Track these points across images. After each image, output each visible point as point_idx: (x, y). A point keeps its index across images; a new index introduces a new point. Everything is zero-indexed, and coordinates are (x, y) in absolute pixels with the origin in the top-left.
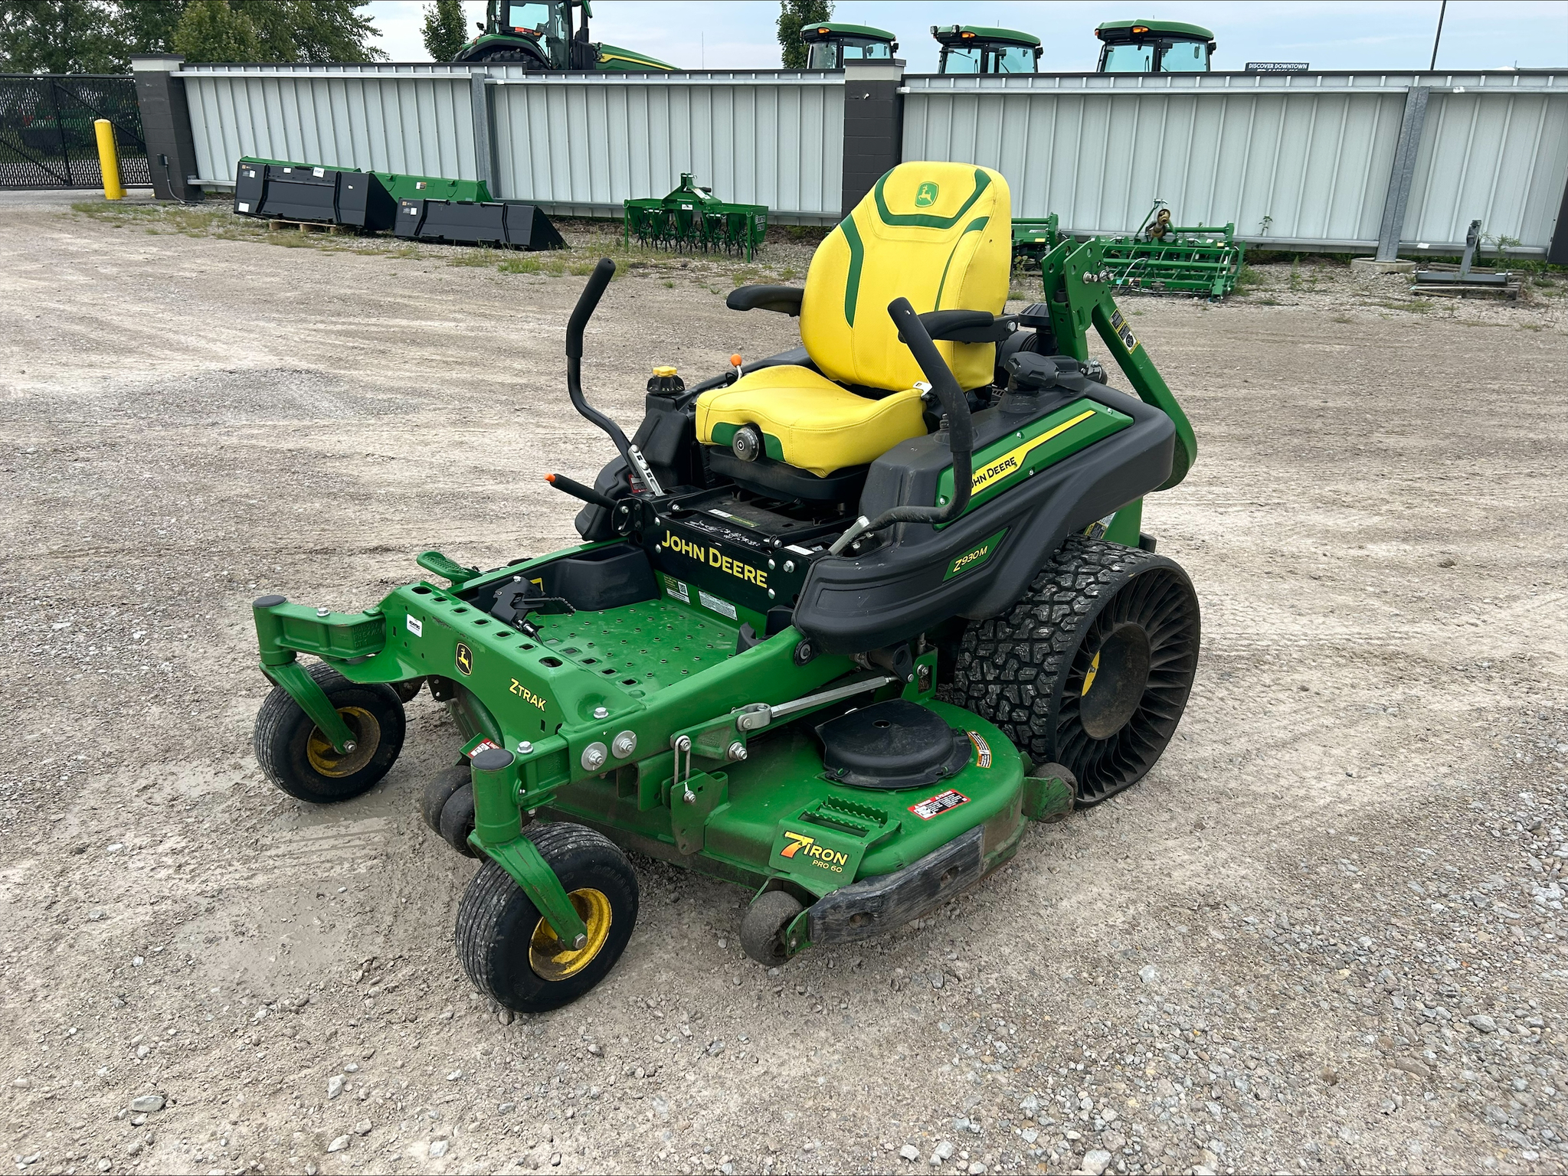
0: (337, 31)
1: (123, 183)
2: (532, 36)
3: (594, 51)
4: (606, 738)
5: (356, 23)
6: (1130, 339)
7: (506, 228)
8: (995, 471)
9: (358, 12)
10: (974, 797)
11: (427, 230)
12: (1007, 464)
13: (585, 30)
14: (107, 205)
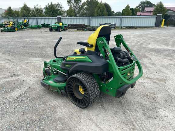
10: (52, 83)
12: (73, 58)
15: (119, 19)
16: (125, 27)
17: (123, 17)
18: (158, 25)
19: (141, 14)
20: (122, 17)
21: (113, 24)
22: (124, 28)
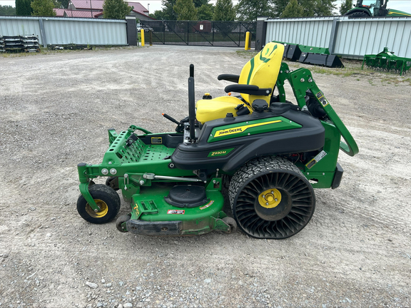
0: (326, 8)
1: (249, 46)
2: (368, 8)
3: (387, 11)
4: (109, 169)
5: (332, 6)
6: (324, 102)
7: (326, 61)
8: (233, 131)
9: (333, 3)
10: (185, 214)
11: (307, 61)
12: (238, 130)
13: (386, 5)
14: (244, 51)
15: (37, 25)
16: (60, 45)
17: (47, 19)
18: (132, 41)
19: (65, 13)
20: (43, 20)
21: (29, 38)
22: (59, 49)
